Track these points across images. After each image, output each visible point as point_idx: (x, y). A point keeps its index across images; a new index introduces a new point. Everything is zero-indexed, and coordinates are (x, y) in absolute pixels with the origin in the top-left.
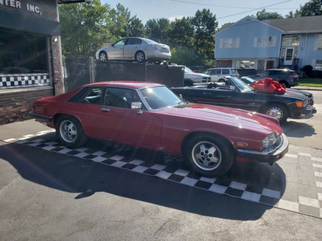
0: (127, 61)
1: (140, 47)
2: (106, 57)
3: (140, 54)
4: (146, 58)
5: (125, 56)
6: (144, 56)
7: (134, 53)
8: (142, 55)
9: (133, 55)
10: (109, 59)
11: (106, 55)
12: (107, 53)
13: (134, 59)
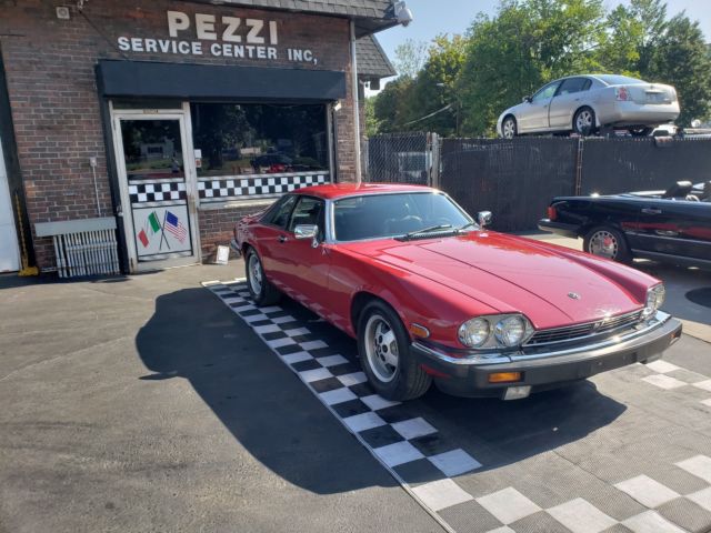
0: (556, 134)
1: (583, 97)
2: (515, 128)
3: (584, 114)
4: (598, 124)
5: (553, 121)
6: (592, 119)
7: (572, 112)
8: (589, 115)
9: (570, 119)
10: (520, 131)
11: (515, 122)
12: (518, 120)
13: (570, 127)
